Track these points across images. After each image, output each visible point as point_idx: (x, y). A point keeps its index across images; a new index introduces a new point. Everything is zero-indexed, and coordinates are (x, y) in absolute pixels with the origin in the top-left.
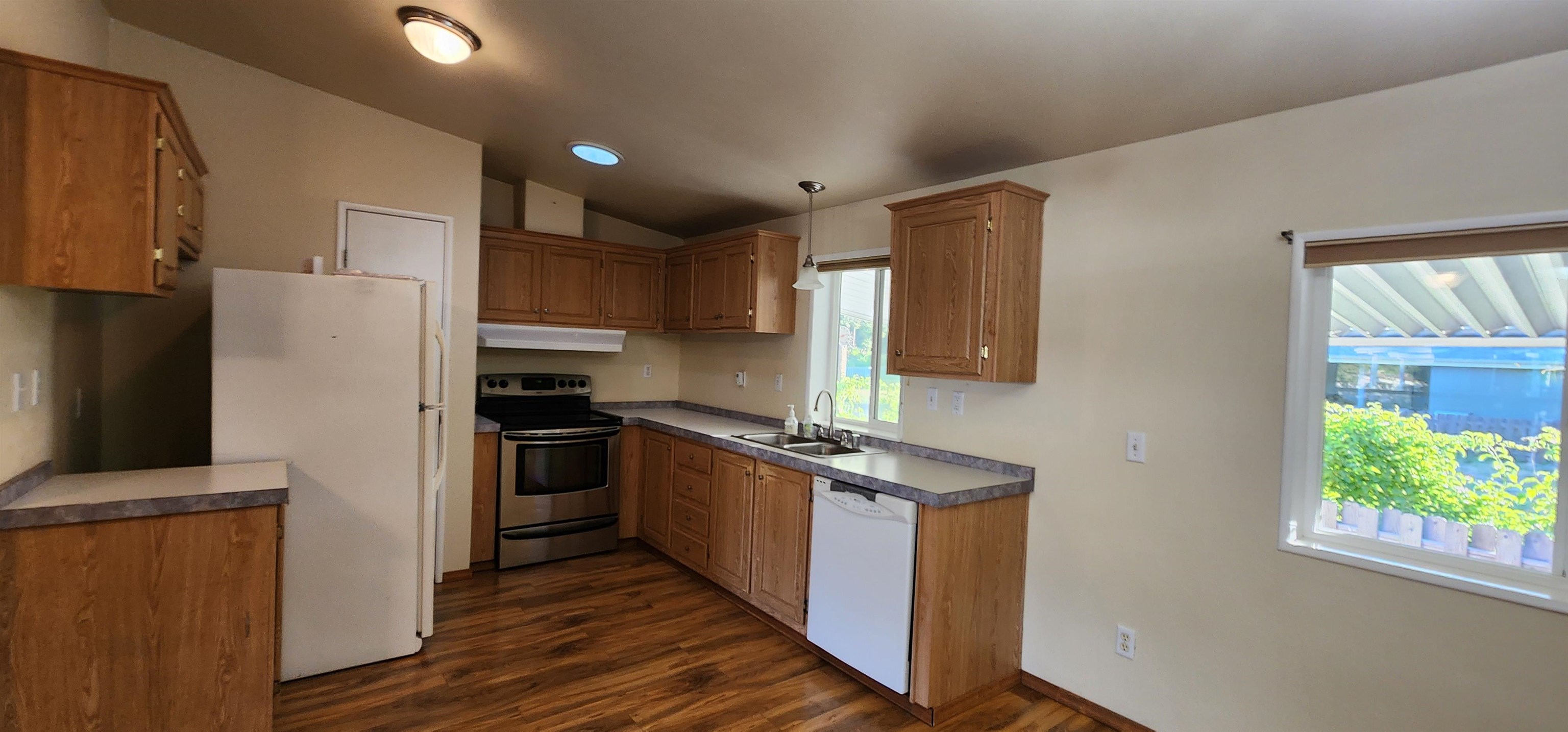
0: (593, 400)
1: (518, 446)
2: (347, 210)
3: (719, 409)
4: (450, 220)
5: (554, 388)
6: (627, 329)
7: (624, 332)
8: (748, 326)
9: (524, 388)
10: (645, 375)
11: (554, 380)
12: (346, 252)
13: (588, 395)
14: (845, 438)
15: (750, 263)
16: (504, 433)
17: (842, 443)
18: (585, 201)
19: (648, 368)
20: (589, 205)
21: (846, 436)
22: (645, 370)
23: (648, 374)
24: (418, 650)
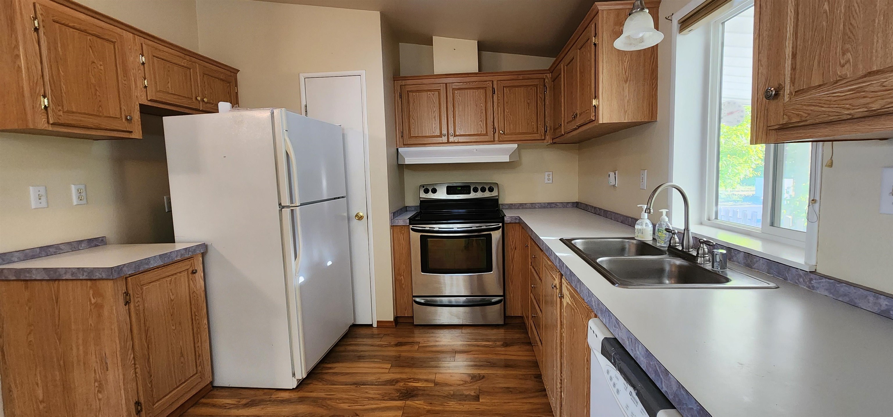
0: (500, 202)
1: (421, 236)
2: (305, 78)
3: (600, 209)
4: (363, 73)
5: (469, 193)
6: (520, 143)
7: (516, 146)
8: (594, 119)
9: (448, 193)
10: (546, 181)
11: (469, 187)
12: (306, 106)
13: (497, 198)
14: (704, 253)
15: (593, 46)
16: (411, 226)
17: (699, 260)
18: (478, 43)
19: (548, 175)
20: (482, 47)
21: (706, 250)
22: (546, 177)
23: (548, 180)
24: (294, 387)
